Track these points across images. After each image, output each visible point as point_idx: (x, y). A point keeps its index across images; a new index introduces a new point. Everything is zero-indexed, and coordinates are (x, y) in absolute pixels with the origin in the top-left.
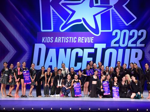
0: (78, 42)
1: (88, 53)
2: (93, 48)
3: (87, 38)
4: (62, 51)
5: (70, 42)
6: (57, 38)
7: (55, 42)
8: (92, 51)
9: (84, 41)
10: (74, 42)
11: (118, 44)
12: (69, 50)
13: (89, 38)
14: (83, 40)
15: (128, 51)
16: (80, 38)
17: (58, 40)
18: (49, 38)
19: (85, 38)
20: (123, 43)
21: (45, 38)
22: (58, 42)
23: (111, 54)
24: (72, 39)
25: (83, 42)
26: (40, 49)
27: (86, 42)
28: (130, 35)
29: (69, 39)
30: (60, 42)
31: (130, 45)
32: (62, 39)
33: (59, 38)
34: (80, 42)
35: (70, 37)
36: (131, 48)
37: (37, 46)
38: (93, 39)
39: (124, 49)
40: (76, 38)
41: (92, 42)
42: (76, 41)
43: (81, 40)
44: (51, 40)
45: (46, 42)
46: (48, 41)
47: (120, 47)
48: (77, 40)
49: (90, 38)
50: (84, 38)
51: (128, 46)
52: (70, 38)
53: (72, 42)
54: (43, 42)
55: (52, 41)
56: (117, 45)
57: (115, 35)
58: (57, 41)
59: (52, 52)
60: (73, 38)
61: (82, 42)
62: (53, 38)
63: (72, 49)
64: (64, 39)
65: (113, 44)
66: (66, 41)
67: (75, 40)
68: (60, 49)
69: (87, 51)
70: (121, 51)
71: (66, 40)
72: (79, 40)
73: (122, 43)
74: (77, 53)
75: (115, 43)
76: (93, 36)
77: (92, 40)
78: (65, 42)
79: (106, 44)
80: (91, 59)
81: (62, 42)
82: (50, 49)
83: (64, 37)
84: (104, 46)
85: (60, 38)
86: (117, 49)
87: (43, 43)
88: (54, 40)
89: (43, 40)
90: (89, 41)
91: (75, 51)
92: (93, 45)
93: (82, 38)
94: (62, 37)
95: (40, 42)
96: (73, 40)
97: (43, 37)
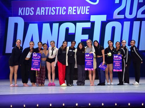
0: (69, 13)
1: (83, 28)
2: (89, 21)
3: (80, 7)
4: (46, 26)
5: (57, 14)
6: (38, 8)
7: (37, 14)
8: (88, 25)
9: (76, 12)
10: (63, 14)
11: (124, 15)
12: (56, 25)
13: (82, 7)
14: (75, 10)
15: (136, 24)
16: (70, 9)
17: (41, 11)
18: (28, 9)
19: (78, 7)
20: (131, 13)
21: (23, 9)
22: (41, 14)
23: (114, 29)
24: (59, 9)
25: (75, 14)
26: (16, 25)
27: (78, 13)
28: (140, 2)
29: (55, 10)
30: (44, 14)
31: (140, 16)
32: (46, 9)
33: (42, 8)
34: (71, 14)
35: (56, 8)
36: (141, 20)
37: (12, 20)
38: (88, 8)
39: (132, 21)
40: (65, 9)
41: (87, 13)
42: (65, 12)
43: (72, 11)
44: (30, 12)
45: (24, 14)
46: (27, 13)
47: (126, 19)
48: (67, 11)
49: (85, 7)
50: (76, 7)
51: (137, 17)
52: (58, 8)
53: (60, 14)
54: (19, 14)
55: (32, 13)
56: (122, 17)
57: (118, 2)
58: (39, 13)
59: (33, 28)
60: (61, 8)
61: (73, 13)
62: (33, 9)
63: (60, 23)
64: (49, 9)
65: (116, 15)
66: (52, 13)
67: (64, 10)
68: (44, 24)
69: (81, 26)
70: (127, 24)
71: (52, 11)
72: (69, 11)
73: (129, 14)
74: (67, 29)
75: (119, 14)
76: (89, 4)
77: (87, 10)
78: (50, 14)
79: (106, 15)
80: (86, 37)
81: (47, 14)
82: (30, 24)
83: (48, 8)
84: (104, 18)
85: (44, 8)
86: (122, 21)
87: (20, 16)
88: (35, 11)
89: (20, 11)
90: (83, 12)
91: (64, 26)
92: (89, 17)
93: (74, 7)
94: (46, 8)
95: (16, 15)
96: (61, 11)
97: (20, 8)
